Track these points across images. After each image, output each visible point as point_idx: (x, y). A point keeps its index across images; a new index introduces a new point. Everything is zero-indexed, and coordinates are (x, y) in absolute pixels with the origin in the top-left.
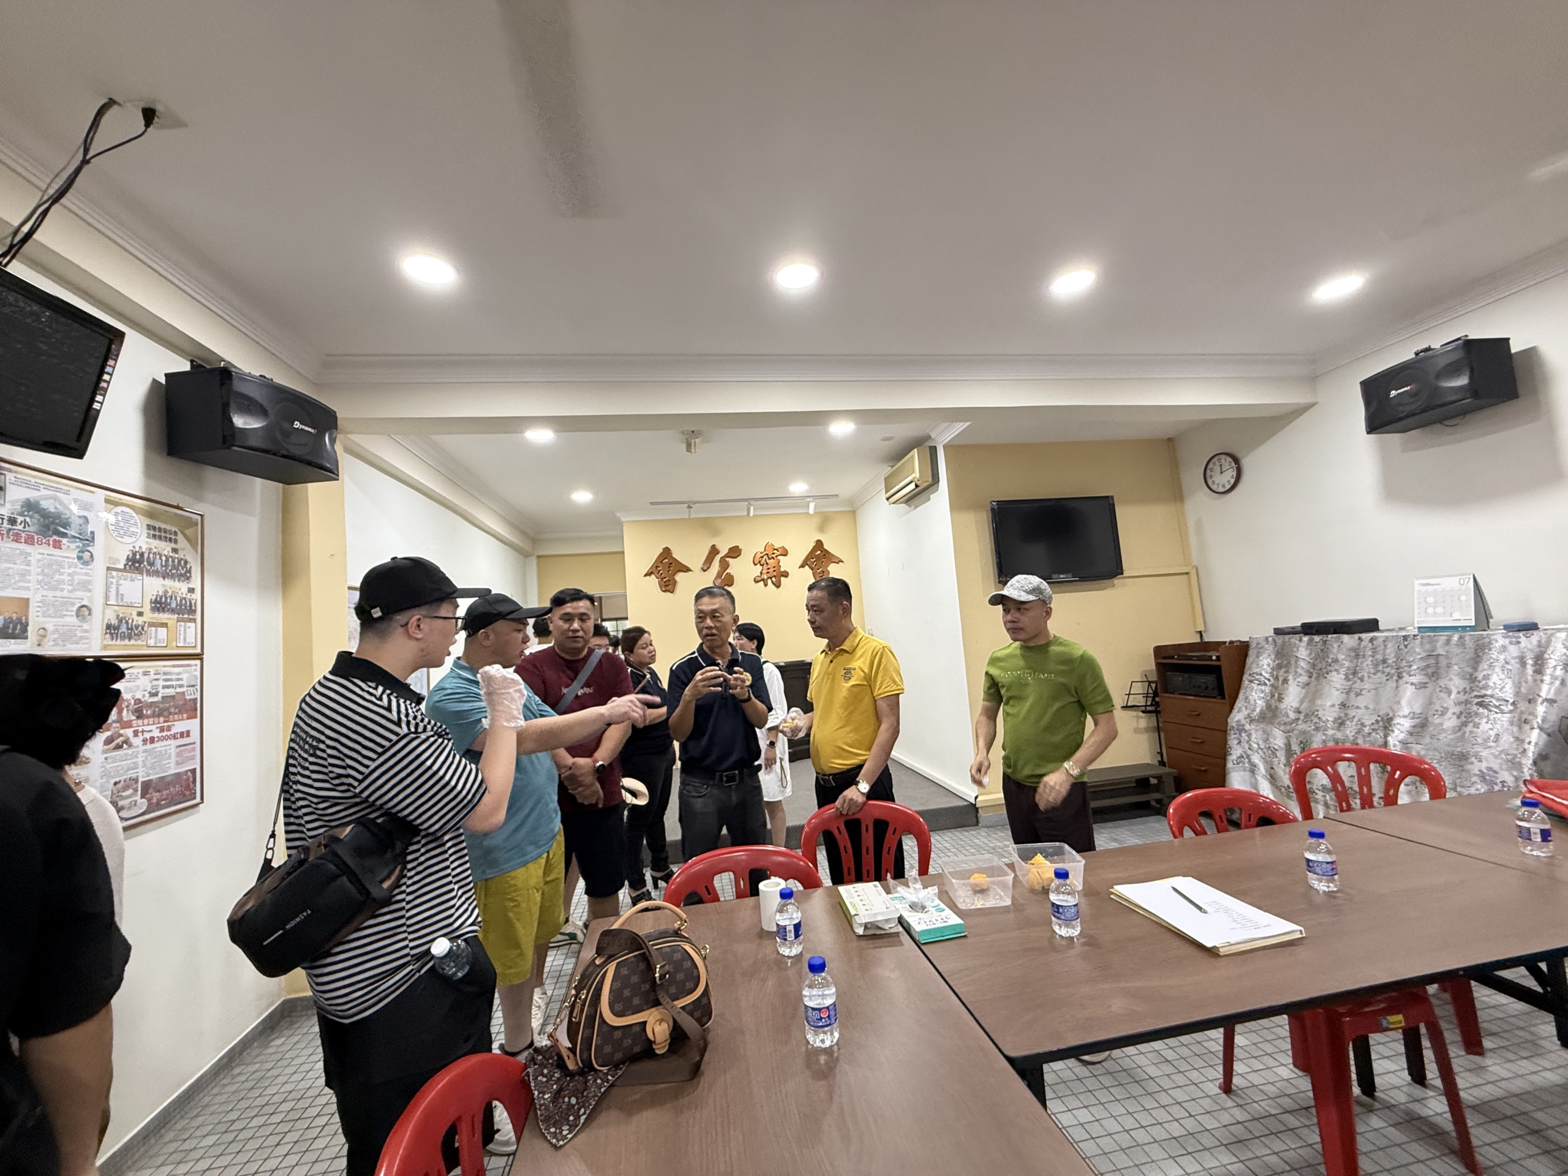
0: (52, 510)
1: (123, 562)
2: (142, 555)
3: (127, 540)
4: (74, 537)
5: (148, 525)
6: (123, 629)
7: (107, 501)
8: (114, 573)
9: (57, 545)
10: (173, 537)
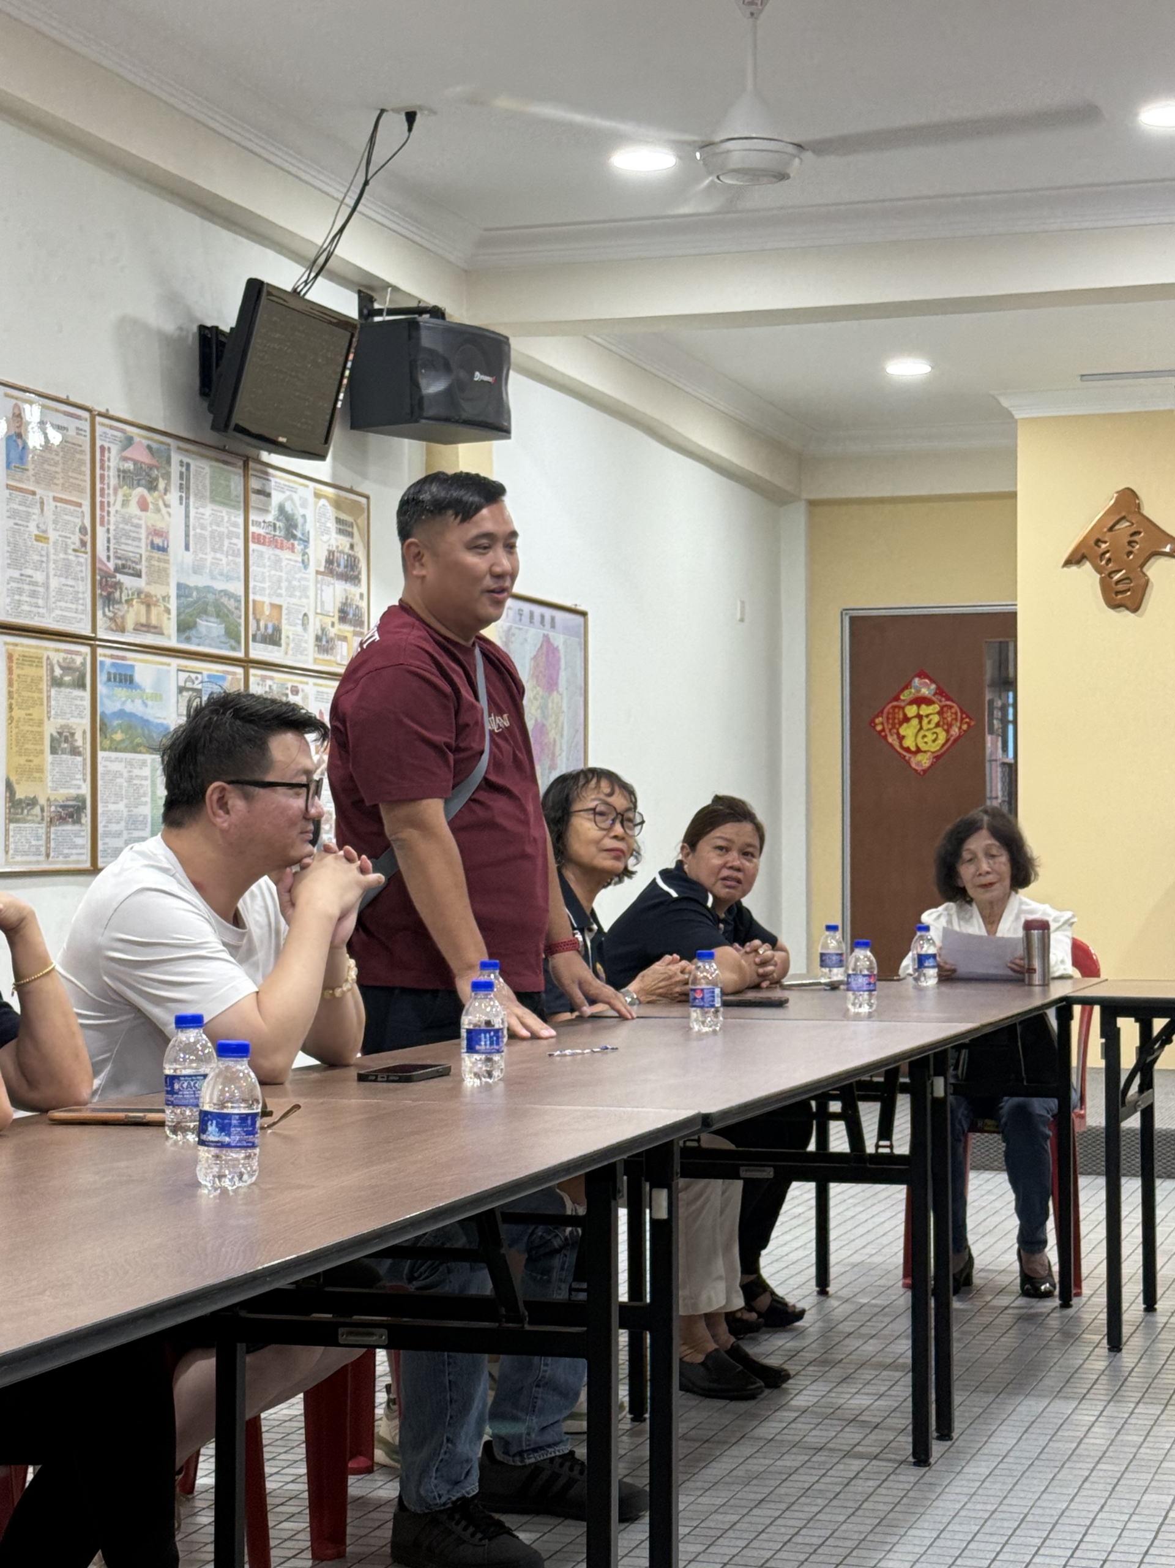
0: (290, 512)
1: (323, 563)
2: (333, 553)
3: (325, 538)
4: (300, 539)
5: (337, 518)
6: (324, 643)
7: (318, 495)
8: (320, 577)
9: (293, 551)
10: (350, 529)
